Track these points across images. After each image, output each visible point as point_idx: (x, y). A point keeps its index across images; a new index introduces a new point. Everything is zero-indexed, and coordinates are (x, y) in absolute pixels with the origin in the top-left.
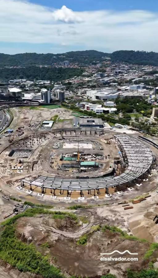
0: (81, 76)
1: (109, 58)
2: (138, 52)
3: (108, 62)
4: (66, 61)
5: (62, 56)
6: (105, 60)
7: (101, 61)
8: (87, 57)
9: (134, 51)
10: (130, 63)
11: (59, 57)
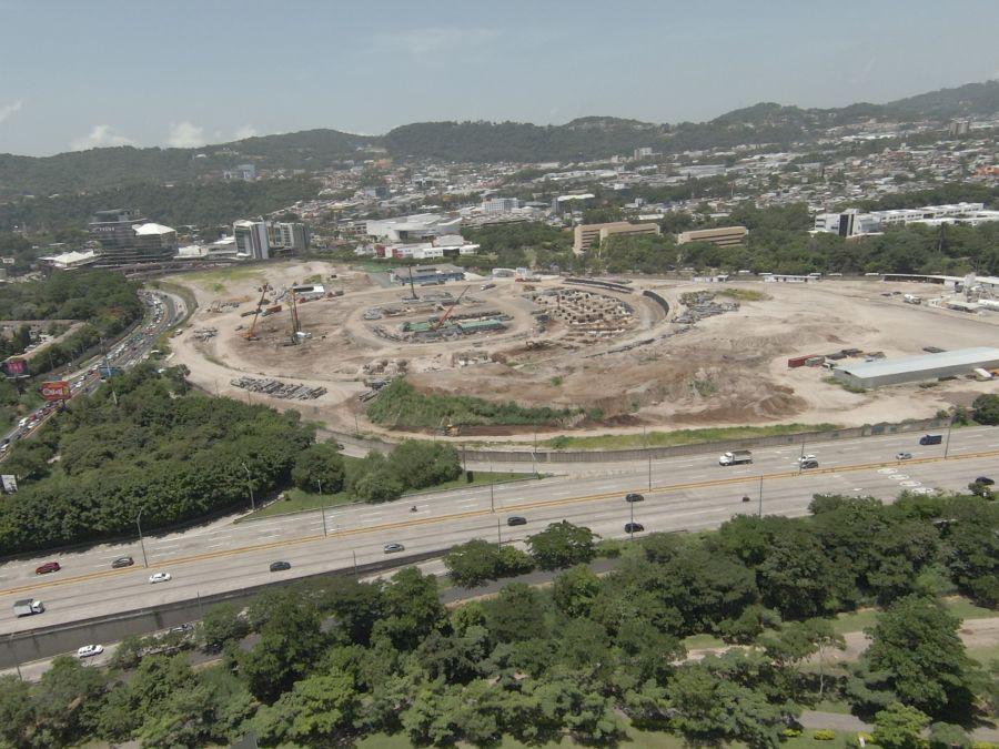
0: (317, 199)
1: (383, 151)
2: (467, 124)
3: (382, 161)
4: (245, 167)
5: (226, 152)
6: (372, 156)
7: (359, 158)
8: (309, 149)
9: (456, 124)
10: (449, 160)
11: (217, 153)
